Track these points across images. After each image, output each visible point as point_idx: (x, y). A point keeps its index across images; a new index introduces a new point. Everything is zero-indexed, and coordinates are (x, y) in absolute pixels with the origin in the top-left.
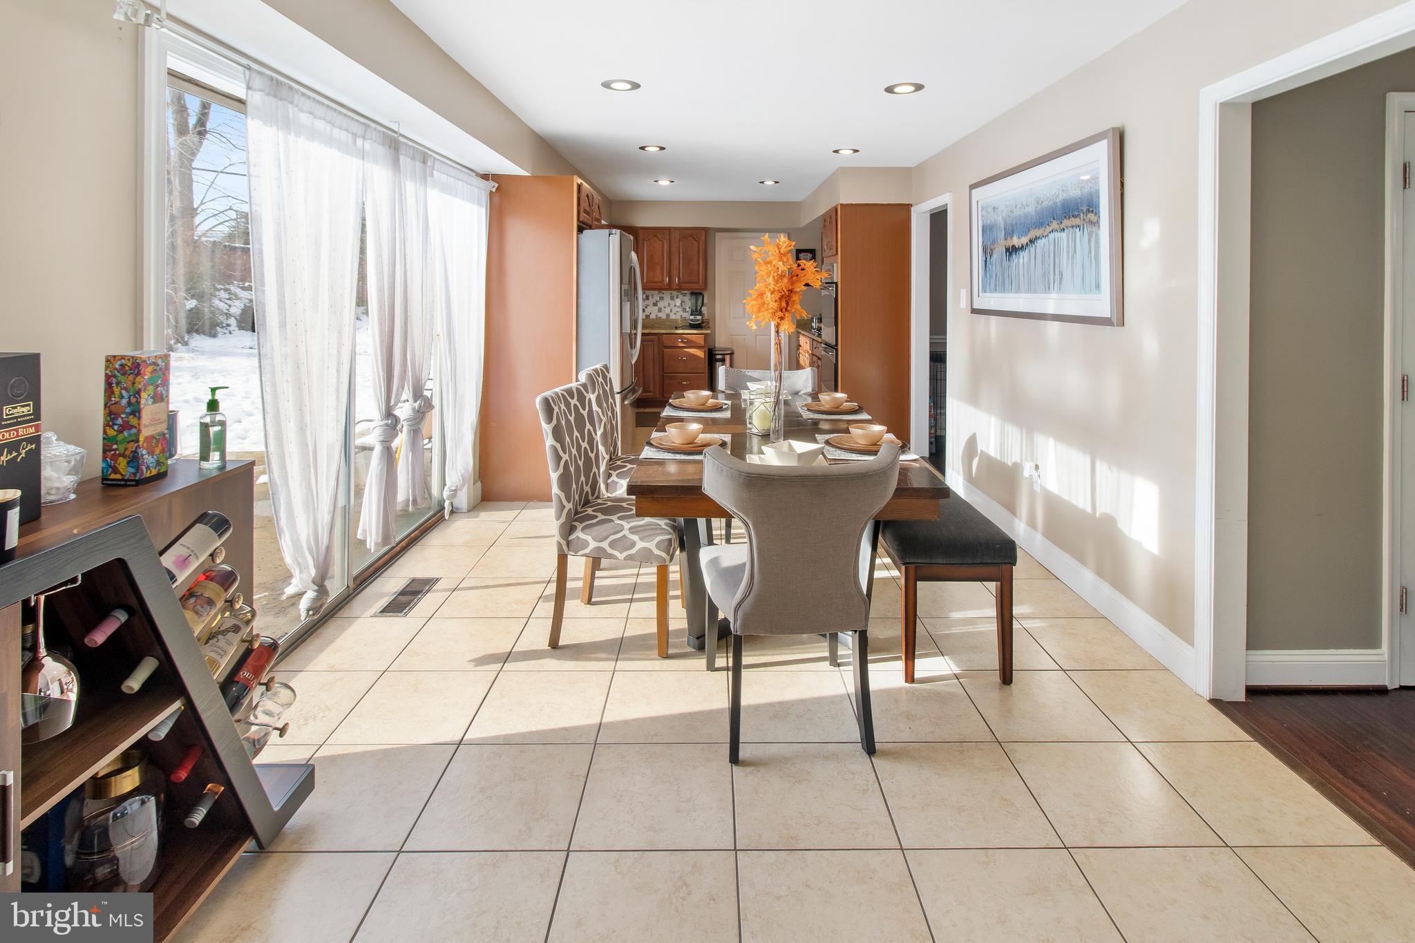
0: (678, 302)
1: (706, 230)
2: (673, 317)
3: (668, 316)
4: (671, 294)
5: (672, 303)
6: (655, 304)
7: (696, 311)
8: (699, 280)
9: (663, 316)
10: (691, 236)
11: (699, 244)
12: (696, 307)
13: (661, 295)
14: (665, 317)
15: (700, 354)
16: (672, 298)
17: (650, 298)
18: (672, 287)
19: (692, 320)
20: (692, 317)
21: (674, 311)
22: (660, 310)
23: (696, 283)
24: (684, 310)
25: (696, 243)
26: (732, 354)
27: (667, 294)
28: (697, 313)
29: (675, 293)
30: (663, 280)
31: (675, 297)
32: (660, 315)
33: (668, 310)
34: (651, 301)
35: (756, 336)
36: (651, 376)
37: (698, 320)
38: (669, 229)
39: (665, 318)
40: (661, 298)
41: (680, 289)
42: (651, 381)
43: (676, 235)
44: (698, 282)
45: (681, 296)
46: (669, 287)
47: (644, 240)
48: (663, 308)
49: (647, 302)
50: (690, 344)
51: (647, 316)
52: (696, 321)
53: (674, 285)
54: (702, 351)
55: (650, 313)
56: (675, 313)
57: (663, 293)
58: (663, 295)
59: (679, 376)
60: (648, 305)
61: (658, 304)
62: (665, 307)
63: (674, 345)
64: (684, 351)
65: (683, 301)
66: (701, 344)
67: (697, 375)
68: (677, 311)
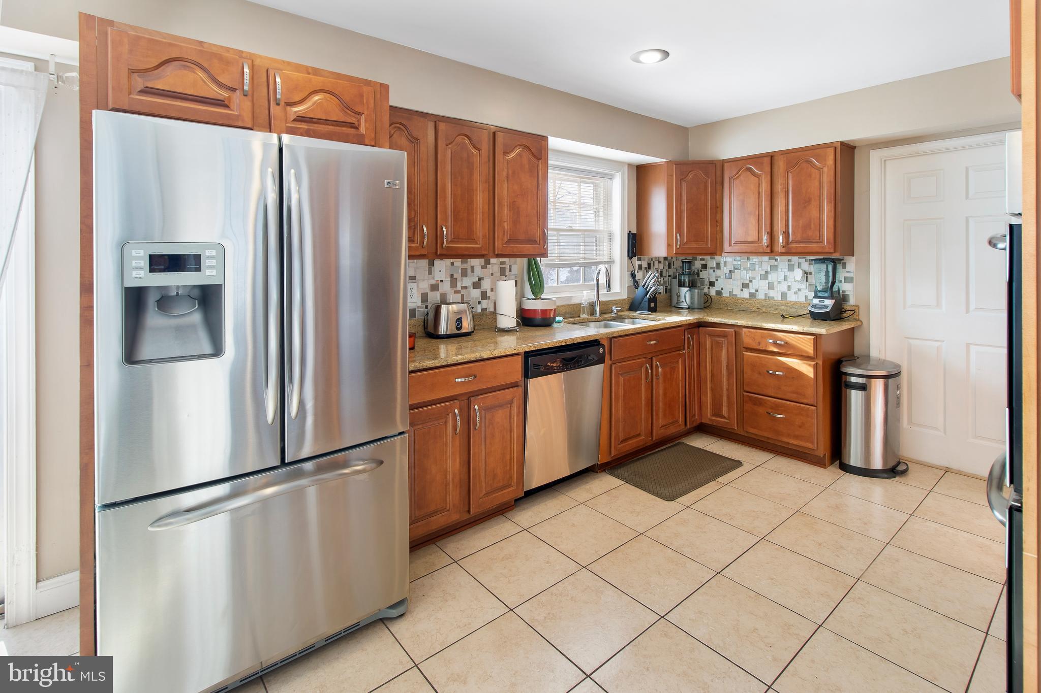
0: (798, 274)
1: (851, 146)
2: (792, 297)
3: (784, 295)
4: (789, 260)
5: (791, 275)
6: (765, 277)
7: (831, 290)
9: (776, 295)
13: (773, 262)
14: (778, 297)
15: (808, 369)
16: (791, 268)
17: (757, 266)
18: (776, 249)
19: (816, 307)
21: (794, 289)
22: (771, 287)
24: (808, 289)
27: (782, 262)
28: (826, 295)
29: (795, 259)
30: (760, 239)
31: (796, 266)
32: (772, 293)
33: (783, 287)
34: (758, 271)
36: (725, 392)
37: (826, 307)
38: (770, 156)
39: (779, 298)
40: (774, 268)
41: (788, 252)
42: (725, 399)
43: (781, 165)
45: (806, 266)
46: (771, 251)
47: (731, 178)
48: (776, 283)
49: (751, 274)
50: (788, 350)
51: (752, 295)
52: (820, 308)
53: (779, 247)
54: (810, 365)
55: (757, 291)
56: (795, 293)
57: (776, 260)
58: (776, 263)
59: (768, 401)
60: (754, 279)
61: (769, 276)
62: (779, 282)
63: (760, 347)
64: (777, 359)
65: (807, 274)
66: (807, 352)
67: (802, 407)
68: (799, 290)
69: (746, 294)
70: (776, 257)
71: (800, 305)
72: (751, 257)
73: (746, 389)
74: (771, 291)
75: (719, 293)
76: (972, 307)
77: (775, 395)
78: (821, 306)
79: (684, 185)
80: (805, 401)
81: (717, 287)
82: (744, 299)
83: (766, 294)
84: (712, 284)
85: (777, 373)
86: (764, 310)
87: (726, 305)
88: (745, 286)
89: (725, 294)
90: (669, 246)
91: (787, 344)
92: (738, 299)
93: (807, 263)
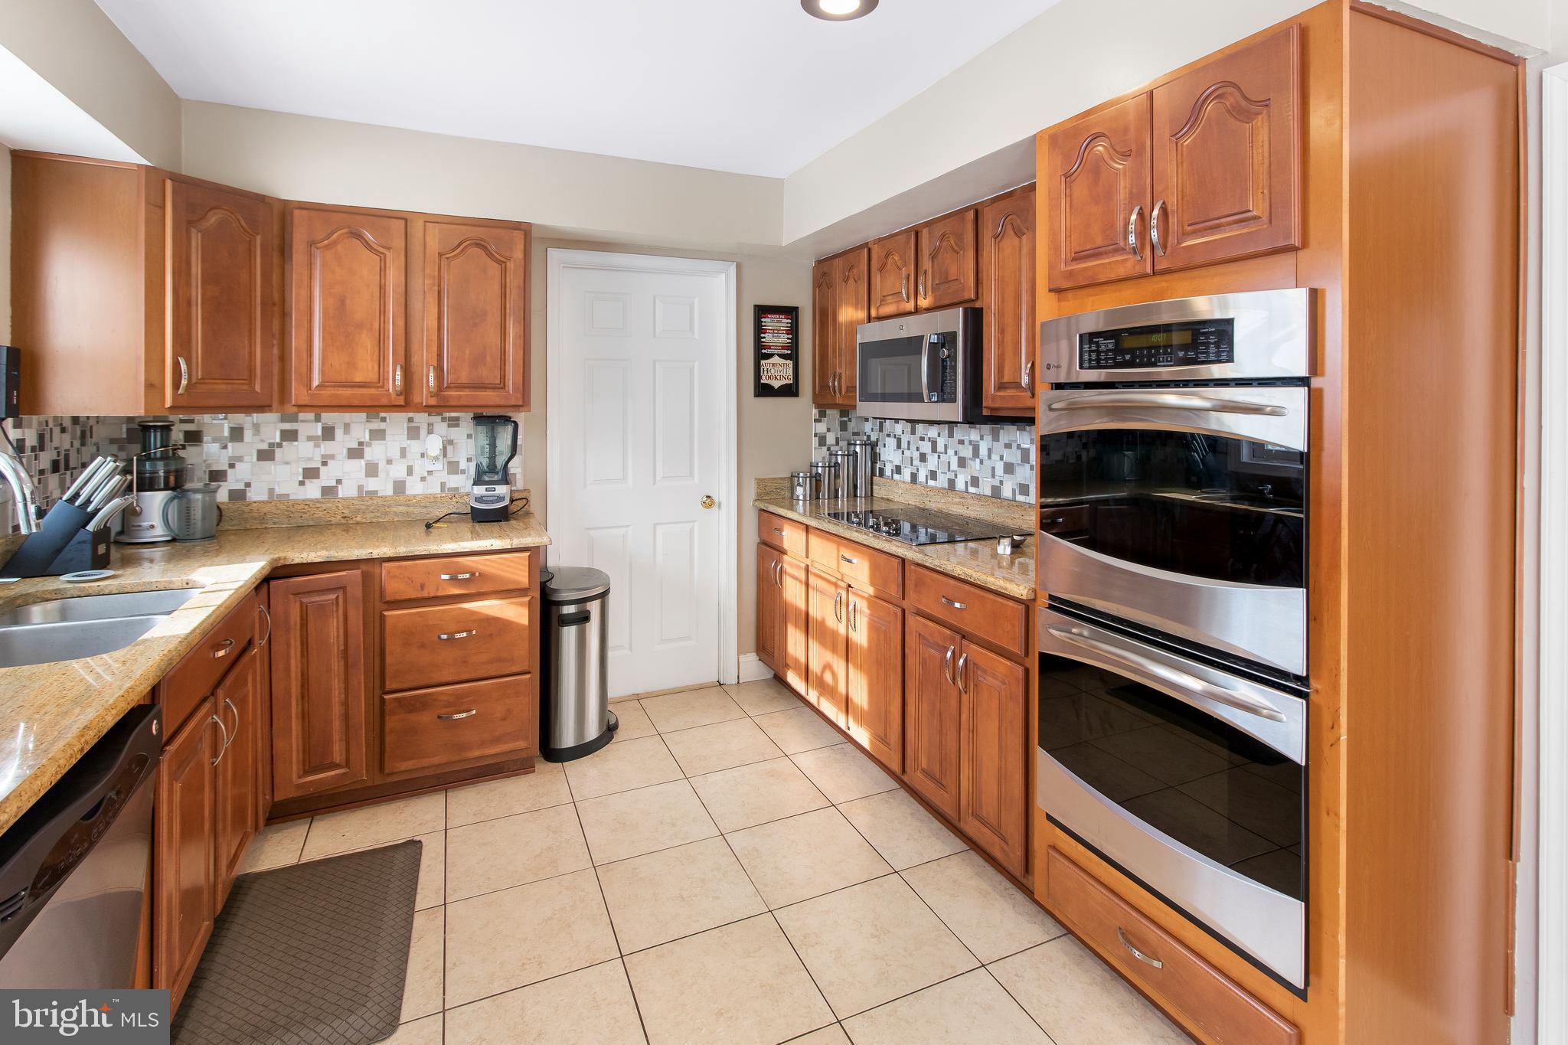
0: (433, 444)
1: (524, 230)
2: (416, 488)
3: (399, 486)
4: (410, 420)
5: (415, 447)
6: (355, 453)
7: (491, 472)
8: (503, 378)
9: (382, 486)
10: (477, 245)
11: (504, 272)
12: (492, 457)
13: (376, 425)
14: (387, 490)
15: (517, 613)
16: (413, 433)
17: (339, 433)
18: (416, 399)
19: (479, 499)
20: (480, 490)
21: (418, 473)
22: (372, 470)
23: (494, 388)
24: (453, 468)
25: (494, 269)
26: (603, 596)
27: (396, 424)
28: (496, 478)
29: (421, 418)
30: (381, 381)
31: (423, 431)
32: (372, 484)
33: (399, 471)
34: (342, 442)
35: (655, 525)
36: (337, 710)
37: (501, 499)
38: (404, 218)
39: (389, 492)
40: (378, 435)
41: (439, 407)
42: (337, 725)
44: (502, 385)
45: (441, 427)
46: (405, 402)
47: (312, 244)
48: (382, 465)
49: (326, 447)
50: (481, 586)
51: (327, 491)
52: (492, 502)
53: (422, 396)
54: (521, 604)
55: (339, 482)
56: (423, 479)
57: (384, 420)
58: (382, 426)
59: (442, 693)
60: (332, 457)
61: (367, 451)
62: (389, 462)
63: (425, 594)
64: (461, 609)
65: (448, 443)
66: (518, 583)
67: (507, 682)
68: (430, 473)
69: (312, 491)
70: (382, 415)
71: (433, 500)
72: (324, 415)
73: (389, 686)
74: (371, 480)
75: (237, 495)
76: (659, 475)
77: (456, 678)
78: (492, 499)
79: (196, 240)
80: (514, 669)
81: (234, 482)
82: (307, 503)
83: (360, 488)
84: (217, 476)
85: (458, 636)
86: (359, 519)
87: (263, 518)
88: (311, 474)
89: (257, 494)
90: (153, 387)
91: (475, 577)
92: (296, 503)
93: (445, 424)
